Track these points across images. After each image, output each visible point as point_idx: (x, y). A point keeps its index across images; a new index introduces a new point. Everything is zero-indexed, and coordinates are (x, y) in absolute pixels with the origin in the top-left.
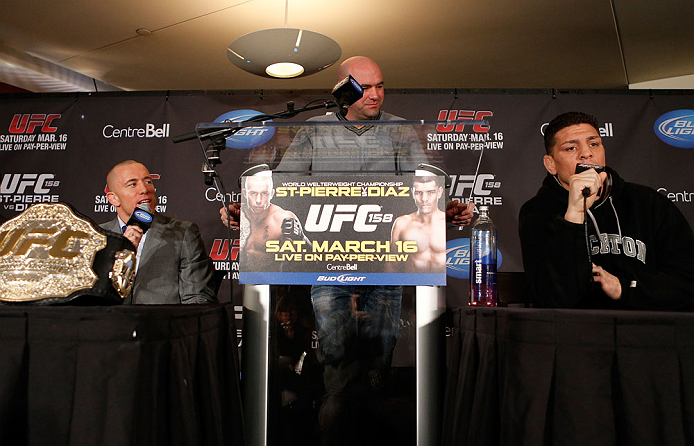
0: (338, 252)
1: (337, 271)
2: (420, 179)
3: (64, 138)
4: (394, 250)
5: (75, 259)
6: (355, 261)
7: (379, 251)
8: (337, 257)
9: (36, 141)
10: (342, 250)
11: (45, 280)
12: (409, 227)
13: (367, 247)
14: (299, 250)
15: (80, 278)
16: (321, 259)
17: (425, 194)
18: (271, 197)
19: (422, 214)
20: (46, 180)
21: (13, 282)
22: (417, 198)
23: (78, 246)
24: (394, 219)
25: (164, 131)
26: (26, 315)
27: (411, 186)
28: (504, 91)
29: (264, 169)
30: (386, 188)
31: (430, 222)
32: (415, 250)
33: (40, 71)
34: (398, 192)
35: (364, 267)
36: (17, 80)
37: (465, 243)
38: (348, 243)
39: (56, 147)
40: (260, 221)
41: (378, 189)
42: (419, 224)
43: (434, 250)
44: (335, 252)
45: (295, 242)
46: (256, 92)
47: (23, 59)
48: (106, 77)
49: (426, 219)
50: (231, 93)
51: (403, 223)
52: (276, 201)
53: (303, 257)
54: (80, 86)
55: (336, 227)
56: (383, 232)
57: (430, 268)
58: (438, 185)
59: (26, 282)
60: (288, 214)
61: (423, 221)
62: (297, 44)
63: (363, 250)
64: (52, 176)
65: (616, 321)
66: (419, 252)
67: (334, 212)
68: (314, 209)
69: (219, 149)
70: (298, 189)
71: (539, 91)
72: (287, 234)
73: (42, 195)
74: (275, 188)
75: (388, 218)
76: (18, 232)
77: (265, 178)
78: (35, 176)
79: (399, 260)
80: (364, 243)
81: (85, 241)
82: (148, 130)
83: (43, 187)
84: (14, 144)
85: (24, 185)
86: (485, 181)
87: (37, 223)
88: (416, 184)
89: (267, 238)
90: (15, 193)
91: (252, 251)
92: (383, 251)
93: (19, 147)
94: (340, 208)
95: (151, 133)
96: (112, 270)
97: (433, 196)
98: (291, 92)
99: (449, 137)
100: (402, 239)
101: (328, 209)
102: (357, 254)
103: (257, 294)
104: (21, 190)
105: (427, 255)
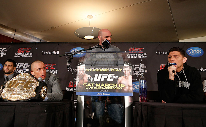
0: (103, 87)
1: (103, 92)
2: (125, 67)
3: (31, 54)
4: (118, 86)
5: (31, 89)
6: (108, 89)
7: (114, 86)
8: (103, 88)
9: (24, 55)
10: (104, 86)
11: (22, 94)
12: (122, 80)
13: (111, 85)
14: (92, 86)
15: (31, 94)
16: (98, 89)
17: (126, 71)
18: (85, 72)
19: (126, 76)
20: (26, 65)
21: (13, 95)
22: (124, 72)
23: (32, 85)
24: (118, 78)
25: (58, 53)
26: (15, 105)
27: (123, 69)
28: (146, 42)
29: (83, 64)
30: (116, 69)
31: (128, 78)
32: (124, 86)
33: (27, 37)
34: (119, 70)
35: (110, 91)
36: (21, 39)
37: (138, 83)
38: (106, 84)
39: (29, 56)
40: (82, 78)
41: (114, 69)
42: (125, 79)
43: (129, 86)
44: (102, 87)
45: (91, 84)
46: (82, 43)
47: (23, 34)
48: (43, 38)
49: (127, 78)
50: (75, 43)
51: (120, 79)
52: (86, 72)
53: (93, 88)
54: (37, 41)
55: (102, 80)
56: (115, 81)
57: (128, 91)
58: (130, 68)
59: (16, 95)
60: (89, 76)
61: (126, 78)
62: (92, 31)
63: (110, 86)
64: (28, 64)
65: (182, 109)
66: (125, 87)
67: (102, 76)
68: (97, 75)
69: (71, 59)
70: (92, 70)
71: (155, 42)
72: (89, 81)
73: (25, 69)
74: (86, 69)
75: (116, 77)
76: (15, 81)
77: (83, 66)
78: (23, 64)
79: (120, 89)
80: (110, 84)
81: (34, 84)
82: (53, 52)
83: (25, 67)
84: (18, 55)
85: (20, 66)
86: (142, 66)
87: (21, 79)
88: (124, 68)
89: (83, 83)
90: (18, 68)
91: (79, 86)
92: (115, 86)
93: (20, 56)
94: (104, 75)
95: (54, 53)
96: (40, 92)
97: (129, 71)
98: (91, 43)
99: (132, 54)
100: (120, 83)
101: (100, 75)
102: (108, 87)
103: (81, 98)
104: (19, 68)
105: (127, 88)
